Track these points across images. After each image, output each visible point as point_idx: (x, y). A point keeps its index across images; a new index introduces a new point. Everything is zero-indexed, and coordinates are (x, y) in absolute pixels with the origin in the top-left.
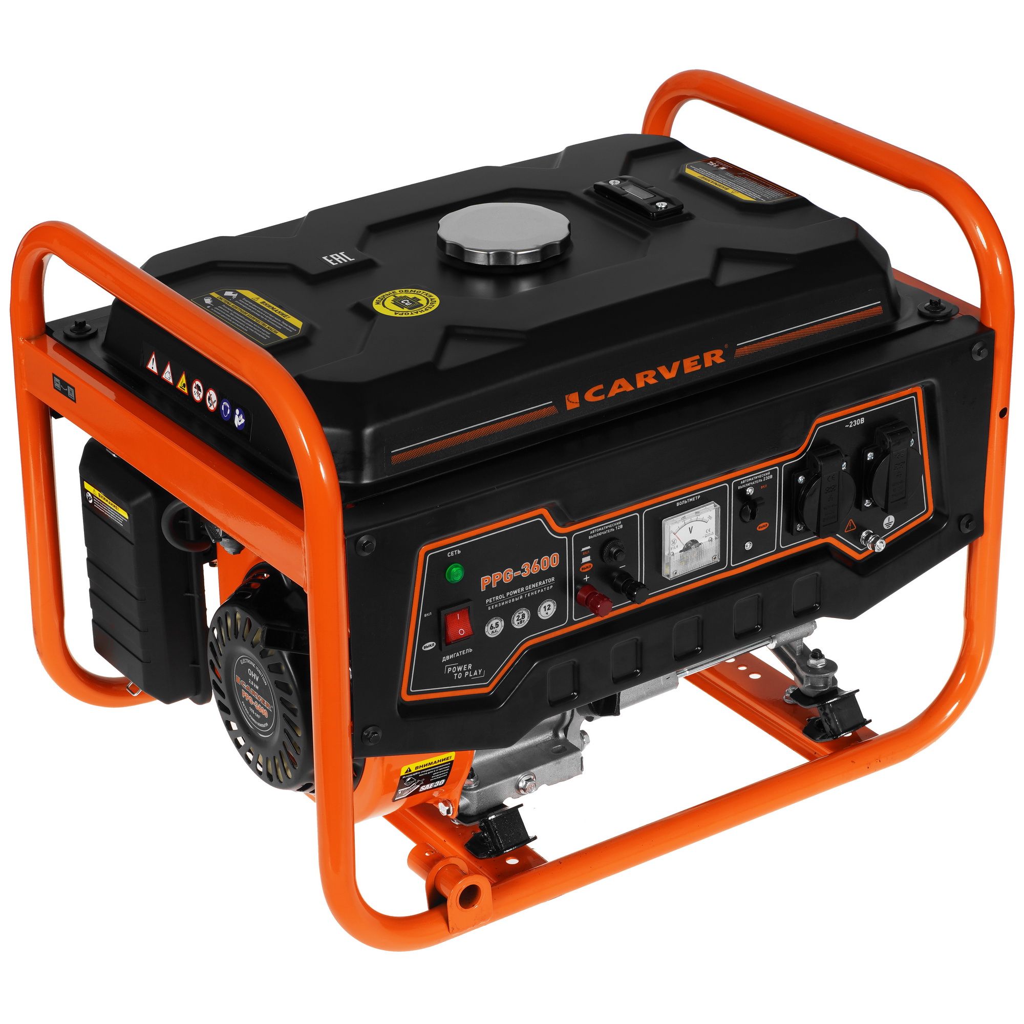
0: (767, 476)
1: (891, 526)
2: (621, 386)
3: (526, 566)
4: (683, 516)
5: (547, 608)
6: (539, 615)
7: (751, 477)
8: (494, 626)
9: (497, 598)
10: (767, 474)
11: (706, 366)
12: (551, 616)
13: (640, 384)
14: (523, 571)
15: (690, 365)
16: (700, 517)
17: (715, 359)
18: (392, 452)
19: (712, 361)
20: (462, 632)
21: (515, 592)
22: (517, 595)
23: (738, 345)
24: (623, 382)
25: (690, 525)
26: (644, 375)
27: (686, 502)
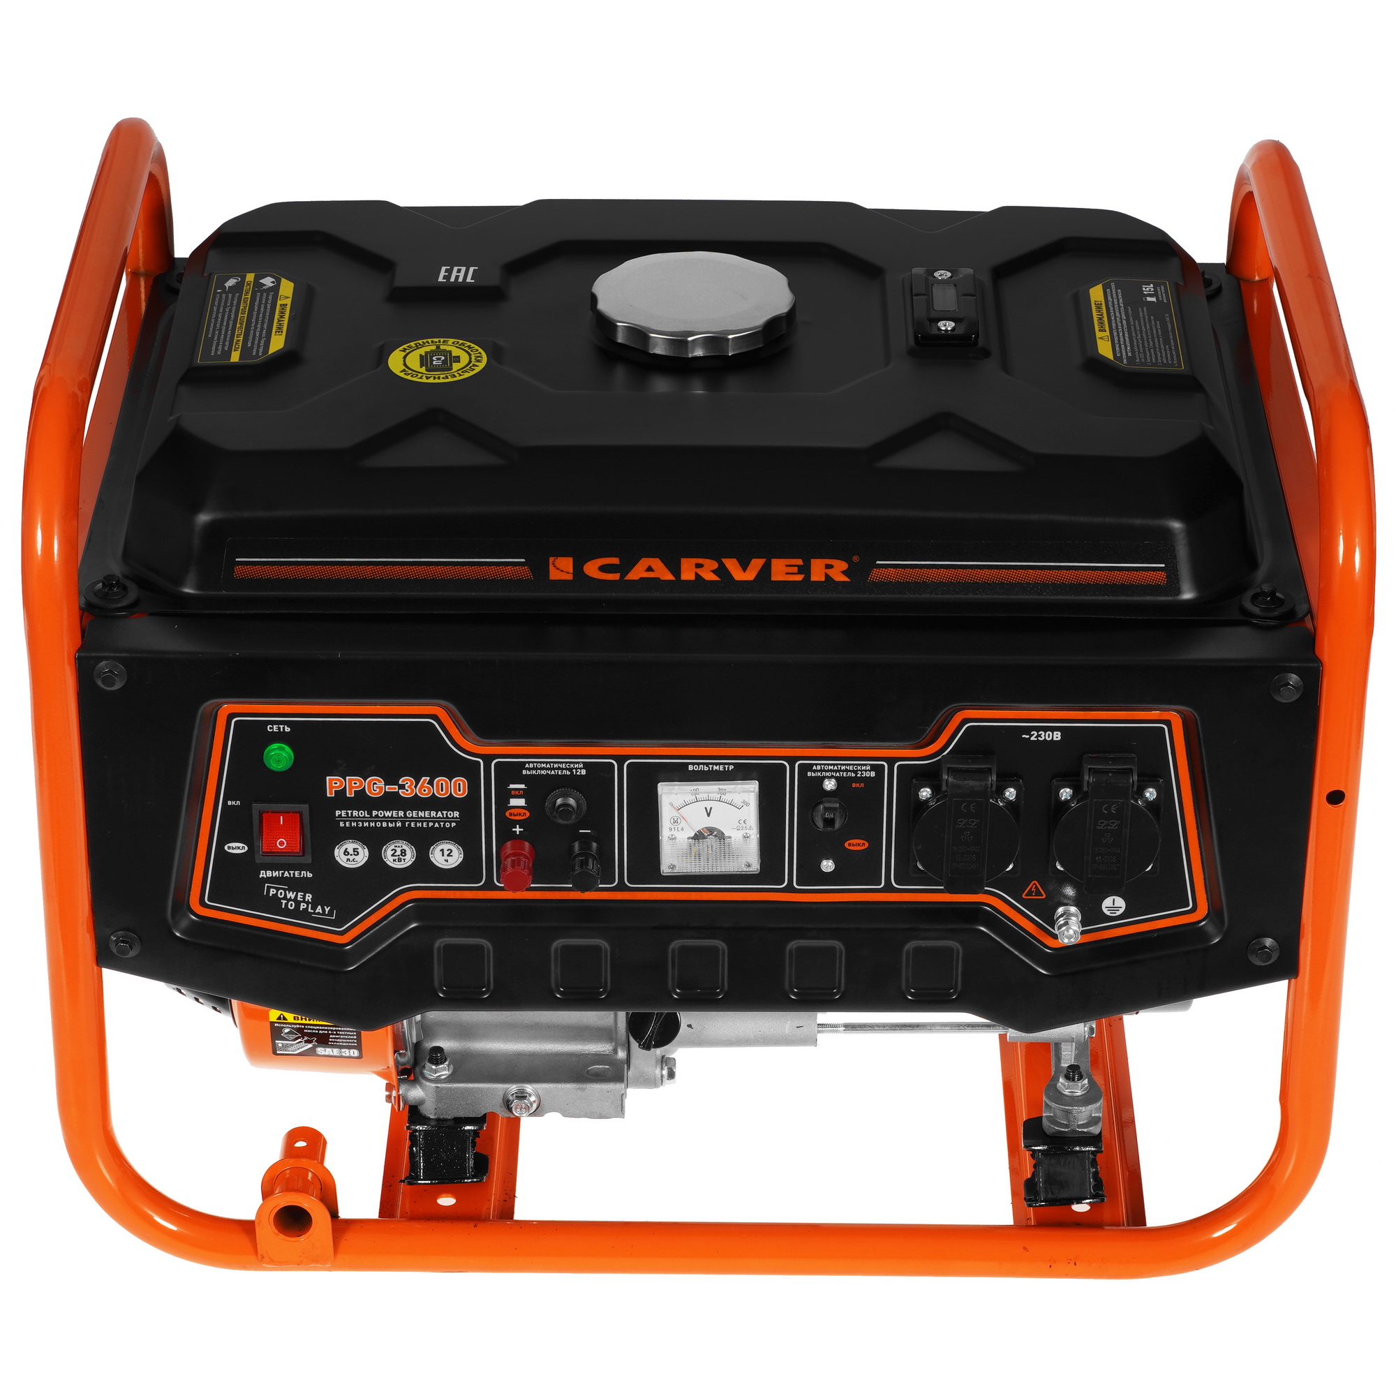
0: (866, 771)
1: (1118, 913)
2: (649, 568)
3: (406, 781)
4: (695, 787)
5: (446, 853)
6: (432, 859)
7: (834, 765)
8: (351, 851)
9: (355, 813)
10: (864, 768)
11: (814, 578)
12: (453, 866)
13: (688, 574)
14: (402, 787)
15: (782, 570)
16: (727, 797)
17: (831, 572)
18: (237, 560)
19: (826, 574)
20: (281, 843)
21: (388, 814)
22: (391, 819)
23: (878, 562)
24: (657, 563)
25: (708, 805)
26: (696, 564)
27: (706, 769)
